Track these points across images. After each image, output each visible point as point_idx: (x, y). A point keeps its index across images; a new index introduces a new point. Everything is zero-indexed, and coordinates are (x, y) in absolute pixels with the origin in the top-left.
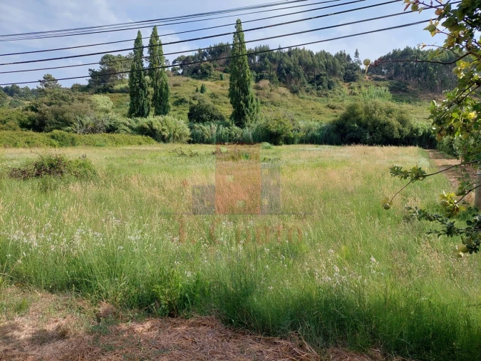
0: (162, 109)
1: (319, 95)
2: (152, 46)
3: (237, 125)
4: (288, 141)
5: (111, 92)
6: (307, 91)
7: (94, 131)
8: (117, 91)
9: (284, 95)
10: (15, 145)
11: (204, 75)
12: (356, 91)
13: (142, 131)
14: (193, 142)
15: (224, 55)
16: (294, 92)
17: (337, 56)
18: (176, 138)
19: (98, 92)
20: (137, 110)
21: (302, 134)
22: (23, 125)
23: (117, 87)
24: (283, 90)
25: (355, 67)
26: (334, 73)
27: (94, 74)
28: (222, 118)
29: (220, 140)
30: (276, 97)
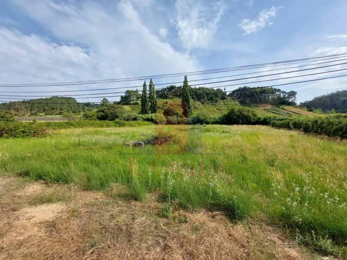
0: (154, 111)
1: (212, 105)
2: (150, 86)
3: (185, 117)
4: (207, 123)
5: (129, 104)
6: (208, 103)
7: (127, 120)
8: (132, 104)
9: (199, 105)
10: (103, 126)
11: (166, 97)
12: (226, 103)
13: (148, 120)
14: (167, 124)
15: (173, 91)
16: (203, 103)
17: (217, 90)
18: (161, 122)
19: (124, 104)
20: (144, 111)
21: (212, 120)
22: (98, 118)
23: (132, 102)
24: (199, 103)
25: (224, 94)
26: (217, 96)
27: (122, 97)
28: (177, 114)
29: (179, 123)
30: (197, 106)
